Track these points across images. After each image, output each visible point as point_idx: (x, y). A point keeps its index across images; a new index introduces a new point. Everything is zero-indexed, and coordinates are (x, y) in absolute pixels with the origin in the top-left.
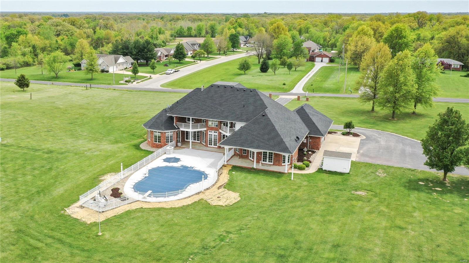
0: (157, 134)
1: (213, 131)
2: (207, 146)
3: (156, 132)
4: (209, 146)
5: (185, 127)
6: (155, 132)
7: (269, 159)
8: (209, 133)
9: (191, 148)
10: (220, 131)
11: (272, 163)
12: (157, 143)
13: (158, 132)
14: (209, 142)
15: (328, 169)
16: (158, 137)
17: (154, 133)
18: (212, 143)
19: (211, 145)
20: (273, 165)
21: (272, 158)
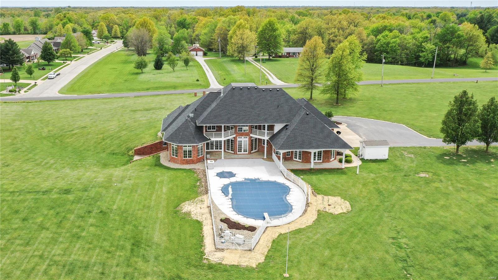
0: (188, 149)
1: (243, 137)
2: (237, 154)
3: (186, 146)
4: (238, 153)
5: (216, 136)
6: (184, 146)
7: (318, 157)
8: (238, 139)
9: (223, 158)
10: (251, 135)
11: (321, 161)
12: (188, 158)
13: (189, 146)
14: (239, 149)
15: (369, 158)
16: (189, 152)
17: (183, 148)
18: (241, 149)
19: (241, 151)
20: (323, 162)
21: (321, 155)
